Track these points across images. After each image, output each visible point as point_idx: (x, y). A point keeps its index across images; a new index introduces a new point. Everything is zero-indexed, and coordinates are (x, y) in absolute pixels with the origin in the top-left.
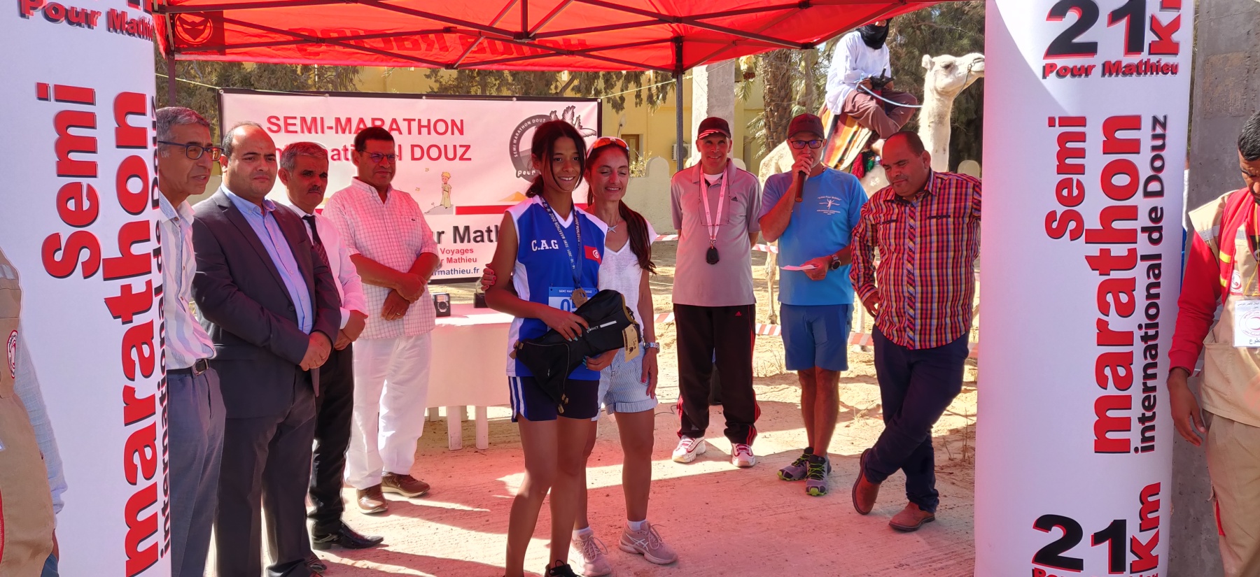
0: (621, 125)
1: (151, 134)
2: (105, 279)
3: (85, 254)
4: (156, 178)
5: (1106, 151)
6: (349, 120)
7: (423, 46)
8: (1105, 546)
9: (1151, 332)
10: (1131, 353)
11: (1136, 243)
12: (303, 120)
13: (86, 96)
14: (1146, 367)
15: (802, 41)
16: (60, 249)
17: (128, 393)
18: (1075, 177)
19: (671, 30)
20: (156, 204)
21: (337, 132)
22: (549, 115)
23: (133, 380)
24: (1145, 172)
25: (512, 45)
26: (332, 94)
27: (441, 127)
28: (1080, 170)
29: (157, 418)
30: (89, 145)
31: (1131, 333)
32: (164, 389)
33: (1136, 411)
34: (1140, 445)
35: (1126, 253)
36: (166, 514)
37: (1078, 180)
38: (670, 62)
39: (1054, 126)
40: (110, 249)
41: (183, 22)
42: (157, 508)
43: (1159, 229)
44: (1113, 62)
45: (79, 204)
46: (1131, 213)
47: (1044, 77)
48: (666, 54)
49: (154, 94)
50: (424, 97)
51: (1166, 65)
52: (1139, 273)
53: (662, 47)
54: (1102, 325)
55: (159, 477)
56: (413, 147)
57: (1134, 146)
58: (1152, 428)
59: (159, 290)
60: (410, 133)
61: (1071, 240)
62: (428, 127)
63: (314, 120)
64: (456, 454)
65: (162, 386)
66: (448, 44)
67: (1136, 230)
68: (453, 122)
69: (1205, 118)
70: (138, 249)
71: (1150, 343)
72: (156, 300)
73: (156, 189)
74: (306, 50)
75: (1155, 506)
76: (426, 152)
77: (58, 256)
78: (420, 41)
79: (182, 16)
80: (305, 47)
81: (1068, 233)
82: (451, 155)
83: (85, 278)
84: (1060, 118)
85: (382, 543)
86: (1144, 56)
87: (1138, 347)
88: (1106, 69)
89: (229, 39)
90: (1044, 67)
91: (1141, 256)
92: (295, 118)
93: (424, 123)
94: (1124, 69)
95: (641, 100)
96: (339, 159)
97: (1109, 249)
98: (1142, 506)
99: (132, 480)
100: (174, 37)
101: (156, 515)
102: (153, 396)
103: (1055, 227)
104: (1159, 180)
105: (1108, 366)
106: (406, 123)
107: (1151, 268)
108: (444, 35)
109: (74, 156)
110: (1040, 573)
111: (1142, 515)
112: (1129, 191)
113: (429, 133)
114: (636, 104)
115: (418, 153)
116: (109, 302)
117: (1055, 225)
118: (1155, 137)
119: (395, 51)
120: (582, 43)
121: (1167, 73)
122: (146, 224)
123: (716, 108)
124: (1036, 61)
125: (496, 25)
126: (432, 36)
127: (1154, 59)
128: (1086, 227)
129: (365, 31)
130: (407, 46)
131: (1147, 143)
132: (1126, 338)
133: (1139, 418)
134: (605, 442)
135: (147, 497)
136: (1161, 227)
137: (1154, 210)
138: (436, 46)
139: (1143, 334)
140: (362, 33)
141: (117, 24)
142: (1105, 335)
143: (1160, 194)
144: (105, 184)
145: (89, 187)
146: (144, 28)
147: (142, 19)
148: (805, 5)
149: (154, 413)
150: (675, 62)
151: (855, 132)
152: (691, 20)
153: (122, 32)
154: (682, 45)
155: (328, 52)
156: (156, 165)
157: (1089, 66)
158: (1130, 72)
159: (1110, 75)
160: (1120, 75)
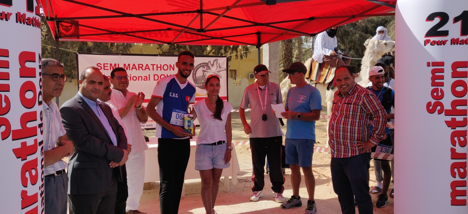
1: (38, 71)
2: (13, 140)
3: (3, 129)
4: (40, 92)
5: (453, 77)
6: (129, 65)
7: (159, 35)
10: (466, 163)
11: (467, 115)
12: (111, 65)
13: (5, 53)
15: (310, 33)
17: (24, 193)
18: (439, 88)
19: (256, 29)
20: (40, 103)
22: (208, 62)
23: (26, 187)
26: (122, 54)
28: (442, 85)
29: (39, 203)
30: (6, 76)
32: (43, 189)
35: (462, 120)
37: (441, 89)
38: (255, 42)
39: (430, 66)
40: (16, 125)
41: (62, 25)
44: (456, 38)
46: (464, 103)
47: (425, 45)
48: (254, 39)
49: (40, 53)
50: (159, 56)
53: (253, 36)
54: (453, 150)
56: (154, 75)
57: (465, 74)
59: (41, 143)
60: (153, 70)
61: (438, 114)
62: (161, 67)
63: (115, 65)
65: (42, 188)
66: (169, 35)
67: (466, 110)
68: (170, 66)
70: (30, 125)
72: (39, 148)
73: (41, 97)
78: (157, 33)
79: (62, 23)
80: (111, 36)
81: (437, 112)
83: (3, 140)
84: (432, 63)
88: (453, 42)
89: (81, 33)
90: (425, 41)
92: (108, 64)
93: (159, 66)
94: (460, 42)
97: (455, 118)
100: (58, 31)
102: (37, 194)
103: (431, 109)
105: (456, 168)
106: (152, 65)
108: (167, 31)
112: (463, 93)
113: (161, 70)
114: (236, 58)
115: (156, 78)
116: (15, 151)
117: (431, 108)
119: (148, 37)
120: (221, 34)
122: (35, 112)
123: (272, 60)
124: (421, 38)
125: (189, 27)
126: (162, 32)
128: (445, 108)
130: (152, 35)
132: (464, 156)
138: (164, 35)
140: (135, 30)
142: (454, 155)
145: (5, 96)
146: (36, 22)
147: (35, 17)
148: (312, 19)
149: (37, 201)
150: (257, 42)
151: (329, 69)
152: (267, 25)
153: (24, 24)
154: (260, 35)
155: (121, 38)
156: (41, 85)
157: (445, 40)
158: (463, 43)
159: (454, 44)
160: (459, 44)
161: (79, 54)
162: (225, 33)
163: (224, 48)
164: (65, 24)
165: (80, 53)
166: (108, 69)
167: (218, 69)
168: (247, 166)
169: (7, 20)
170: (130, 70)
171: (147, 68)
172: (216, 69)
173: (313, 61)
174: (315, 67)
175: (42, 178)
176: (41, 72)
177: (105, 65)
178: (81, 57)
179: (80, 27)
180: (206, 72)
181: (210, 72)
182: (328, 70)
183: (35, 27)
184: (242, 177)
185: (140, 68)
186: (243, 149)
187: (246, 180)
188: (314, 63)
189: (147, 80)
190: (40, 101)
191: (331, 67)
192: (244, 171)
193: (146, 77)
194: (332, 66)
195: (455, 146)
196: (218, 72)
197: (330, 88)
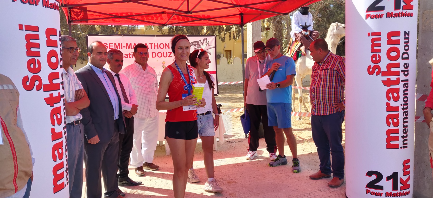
0: (224, 47)
1: (59, 43)
2: (44, 92)
3: (37, 83)
4: (61, 58)
5: (388, 44)
6: (131, 44)
7: (155, 18)
8: (391, 181)
9: (405, 107)
10: (399, 114)
11: (399, 76)
12: (115, 44)
13: (36, 29)
14: (404, 119)
15: (283, 13)
16: (29, 81)
17: (53, 130)
18: (377, 53)
19: (239, 11)
20: (61, 67)
21: (127, 48)
22: (198, 41)
23: (55, 126)
24: (402, 51)
25: (185, 17)
26: (125, 35)
27: (162, 46)
28: (379, 51)
29: (63, 139)
30: (37, 46)
31: (398, 107)
32: (65, 130)
33: (401, 134)
34: (402, 146)
35: (396, 79)
36: (67, 172)
37: (378, 54)
38: (239, 22)
39: (370, 36)
40: (46, 81)
41: (74, 11)
42: (64, 170)
43: (408, 71)
44: (390, 13)
45: (35, 66)
46: (398, 65)
47: (366, 19)
48: (237, 19)
50: (156, 36)
51: (409, 13)
52: (401, 86)
53: (236, 17)
54: (388, 104)
55: (64, 159)
56: (152, 53)
57: (398, 42)
58: (406, 140)
59: (63, 96)
60: (151, 48)
61: (377, 75)
62: (158, 46)
63: (119, 44)
64: (168, 156)
65: (65, 128)
66: (163, 17)
67: (399, 71)
68: (166, 44)
69: (423, 33)
70: (55, 81)
71: (405, 110)
72: (62, 99)
73: (61, 62)
74: (115, 20)
75: (408, 167)
76: (157, 55)
77: (28, 83)
78: (154, 16)
79: (73, 9)
80: (115, 19)
81: (375, 73)
82: (165, 56)
83: (37, 91)
84: (372, 33)
85: (142, 184)
86: (401, 11)
87: (401, 112)
89: (89, 17)
90: (366, 15)
91: (401, 80)
92: (113, 44)
93: (156, 45)
94: (394, 16)
95: (231, 38)
96: (127, 57)
97: (390, 78)
98: (403, 167)
99: (55, 160)
100: (70, 17)
101: (63, 172)
102: (62, 132)
104: (407, 54)
105: (390, 119)
106: (150, 45)
107: (405, 84)
108: (162, 14)
109: (32, 50)
110: (368, 191)
111: (404, 170)
112: (396, 58)
113: (158, 48)
114: (229, 39)
115: (154, 55)
116: (46, 99)
117: (371, 70)
118: (405, 39)
119: (145, 20)
120: (209, 16)
121: (409, 17)
122: (58, 73)
123: (255, 38)
124: (363, 13)
125: (179, 9)
126: (158, 15)
127: (404, 12)
128: (382, 71)
129: (135, 13)
130: (149, 18)
131: (402, 40)
132: (397, 109)
133: (402, 137)
134: (219, 152)
135: (60, 166)
136: (408, 70)
137: (405, 64)
138: (159, 18)
139: (403, 107)
140: (134, 14)
141: (47, 5)
142: (389, 108)
143: (407, 58)
144: (43, 59)
145: (38, 60)
146: (56, 7)
147: (55, 3)
149: (62, 138)
152: (245, 6)
153: (48, 8)
154: (243, 16)
155: (122, 21)
156: (61, 53)
157: (382, 14)
158: (396, 16)
159: (389, 17)
160: (393, 17)
162: (212, 14)
164: (76, 10)
165: (89, 35)
169: (36, 5)
170: (131, 48)
172: (206, 47)
175: (65, 121)
177: (111, 45)
178: (89, 38)
179: (88, 13)
183: (56, 10)
184: (229, 139)
192: (232, 135)
195: (390, 101)
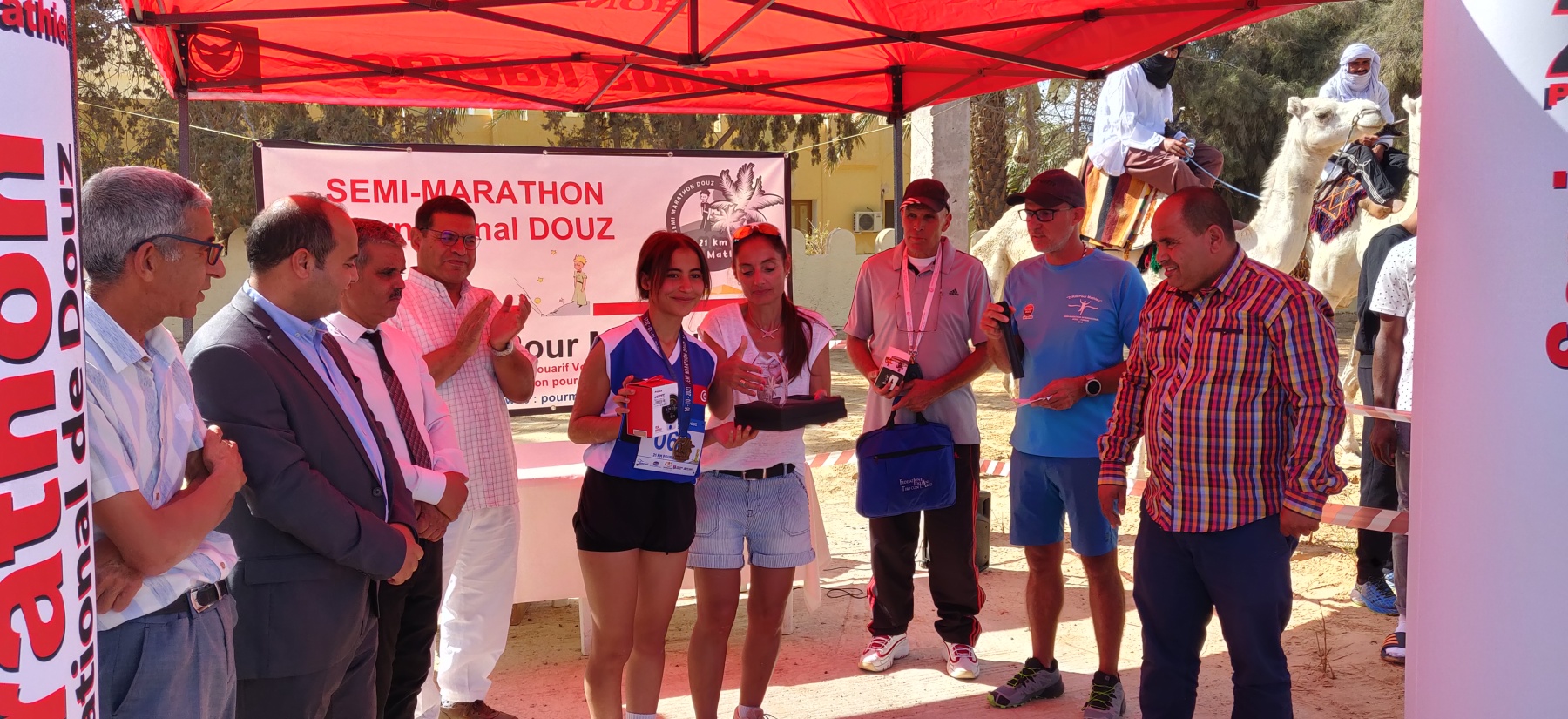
4: (69, 295)
7: (543, 79)
15: (1087, 68)
19: (887, 57)
22: (718, 175)
23: (16, 669)
25: (667, 78)
26: (417, 148)
27: (571, 193)
38: (884, 101)
39: (1565, 187)
41: (200, 45)
47: (1548, 106)
48: (881, 90)
50: (545, 152)
53: (875, 81)
56: (532, 220)
60: (528, 201)
62: (554, 192)
63: (393, 183)
65: (84, 666)
66: (578, 77)
68: (588, 186)
70: (26, 427)
73: (71, 314)
74: (376, 85)
76: (551, 229)
78: (539, 72)
79: (199, 36)
80: (375, 82)
82: (586, 232)
89: (266, 70)
90: (1548, 90)
92: (366, 181)
93: (548, 187)
95: (819, 157)
100: (186, 67)
103: (1565, 349)
106: (523, 187)
108: (573, 64)
115: (540, 229)
117: (1565, 346)
120: (763, 74)
123: (944, 165)
125: (651, 46)
126: (555, 66)
129: (461, 58)
130: (519, 79)
134: (803, 641)
146: (40, 17)
148: (1092, 15)
150: (892, 102)
151: (1146, 198)
152: (933, 37)
154: (902, 78)
155: (408, 88)
156: (71, 268)
161: (264, 146)
162: (776, 67)
163: (771, 124)
164: (210, 40)
165: (267, 144)
166: (368, 201)
167: (757, 200)
168: (853, 541)
171: (506, 197)
172: (749, 199)
173: (1088, 168)
174: (1095, 190)
176: (70, 215)
177: (358, 186)
179: (263, 51)
180: (713, 208)
181: (726, 210)
182: (1141, 201)
183: (39, 36)
184: (840, 578)
185: (481, 197)
186: (838, 480)
187: (850, 592)
188: (1092, 176)
189: (507, 237)
190: (67, 329)
191: (1151, 190)
192: (846, 557)
193: (501, 228)
194: (1155, 190)
196: (757, 209)
197: (1147, 265)
